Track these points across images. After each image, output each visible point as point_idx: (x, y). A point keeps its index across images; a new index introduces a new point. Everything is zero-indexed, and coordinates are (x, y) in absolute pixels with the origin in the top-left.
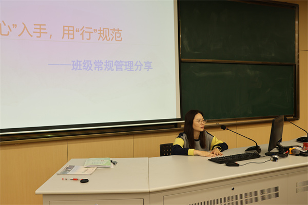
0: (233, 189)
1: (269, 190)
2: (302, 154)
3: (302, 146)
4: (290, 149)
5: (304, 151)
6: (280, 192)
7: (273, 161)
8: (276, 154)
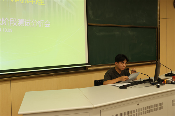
0: (138, 105)
1: (157, 105)
2: (172, 83)
3: (172, 79)
4: (165, 80)
5: (173, 81)
6: (163, 106)
7: (157, 87)
8: (157, 83)
